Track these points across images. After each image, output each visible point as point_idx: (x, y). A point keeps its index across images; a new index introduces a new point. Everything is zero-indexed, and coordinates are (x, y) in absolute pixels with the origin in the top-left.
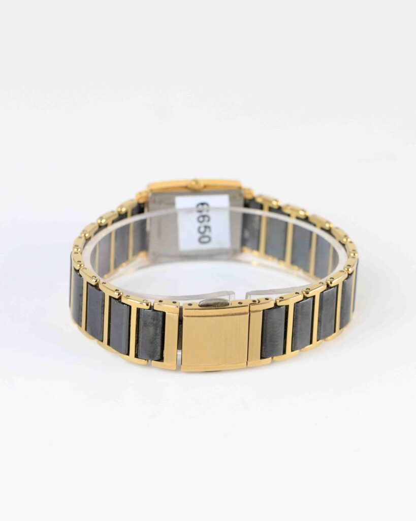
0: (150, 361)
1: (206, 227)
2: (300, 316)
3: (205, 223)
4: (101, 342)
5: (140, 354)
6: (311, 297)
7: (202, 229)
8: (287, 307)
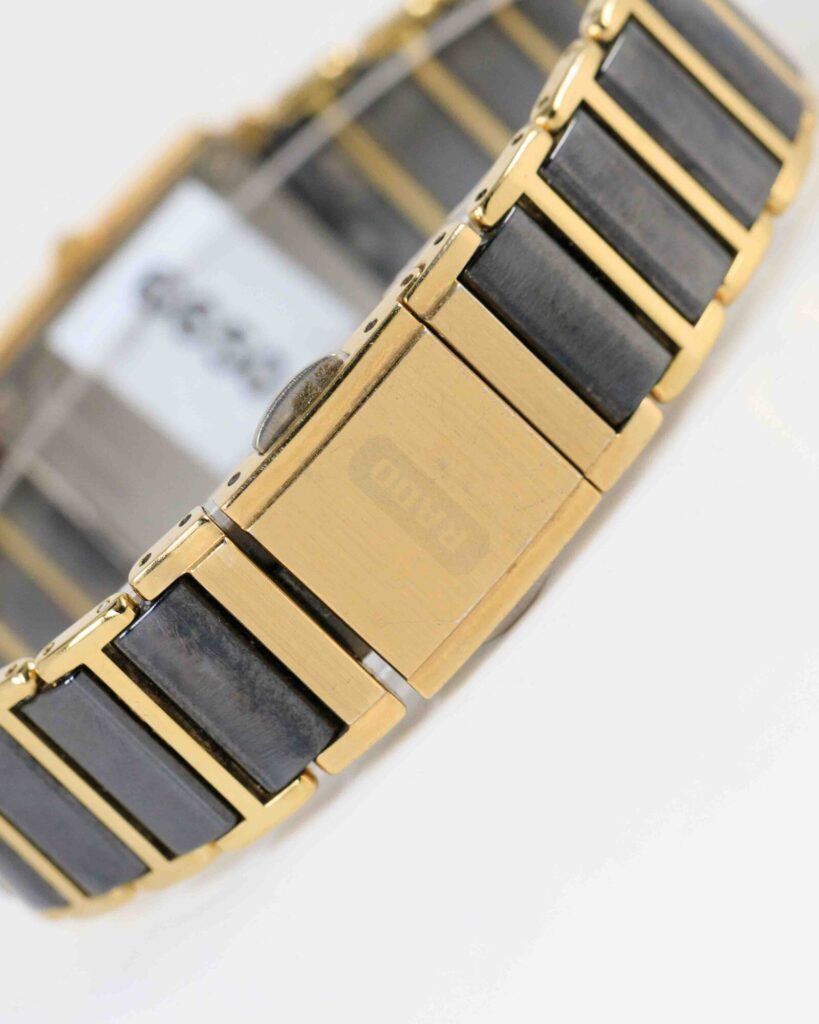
0: (312, 766)
2: (599, 198)
4: (149, 878)
5: (265, 779)
6: (574, 115)
8: (526, 204)
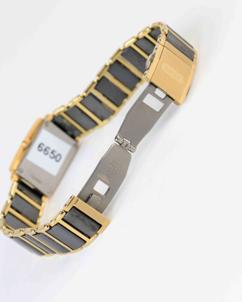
1: (52, 153)
3: (50, 151)
5: (89, 235)
7: (52, 156)
